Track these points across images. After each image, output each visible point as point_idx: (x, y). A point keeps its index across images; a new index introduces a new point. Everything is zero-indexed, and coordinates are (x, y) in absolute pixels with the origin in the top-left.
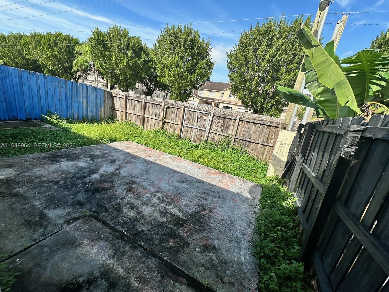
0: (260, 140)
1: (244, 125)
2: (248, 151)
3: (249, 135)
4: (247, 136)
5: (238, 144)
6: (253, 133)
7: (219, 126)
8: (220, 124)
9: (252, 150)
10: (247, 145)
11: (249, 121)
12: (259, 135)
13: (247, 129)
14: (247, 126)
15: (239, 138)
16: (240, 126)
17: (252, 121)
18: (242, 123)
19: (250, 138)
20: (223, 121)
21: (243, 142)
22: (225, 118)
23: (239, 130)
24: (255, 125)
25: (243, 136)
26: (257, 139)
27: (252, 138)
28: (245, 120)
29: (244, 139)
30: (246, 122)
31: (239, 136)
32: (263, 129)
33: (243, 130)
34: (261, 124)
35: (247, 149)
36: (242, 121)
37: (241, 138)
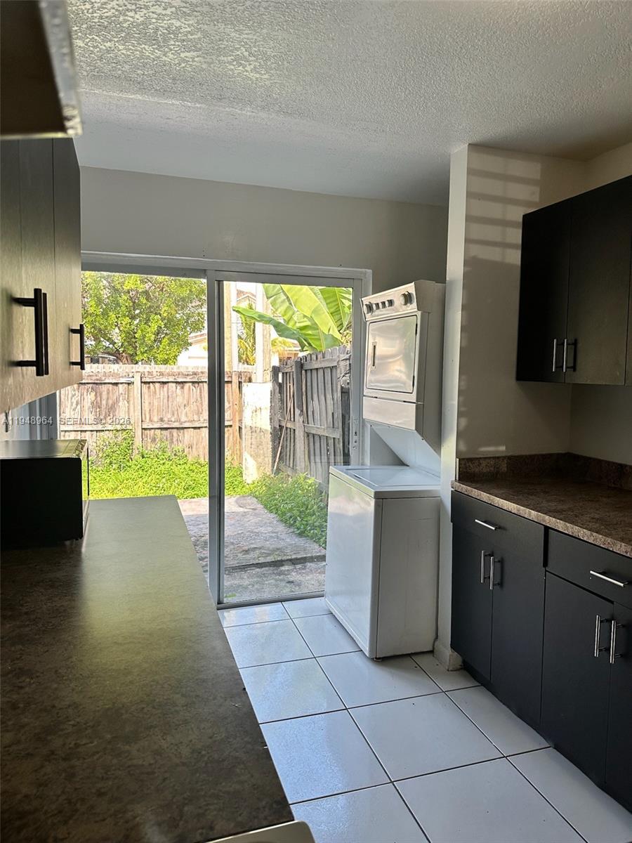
0: (202, 420)
1: (155, 392)
2: (183, 451)
3: (173, 415)
4: (169, 416)
5: (154, 440)
6: (182, 408)
7: (86, 408)
8: (87, 403)
9: (190, 447)
10: (175, 439)
11: (164, 380)
12: (196, 408)
13: (165, 401)
14: (162, 392)
15: (151, 427)
16: (146, 396)
17: (171, 379)
18: (149, 388)
19: (178, 420)
20: (93, 394)
21: (164, 432)
22: (96, 384)
23: (146, 407)
24: (182, 388)
25: (162, 420)
26: (196, 418)
27: (183, 418)
28: (155, 380)
29: (165, 426)
30: (157, 385)
31: (151, 420)
32: (201, 392)
33: (156, 403)
34: (193, 382)
35: (180, 447)
36: (145, 383)
37: (156, 426)
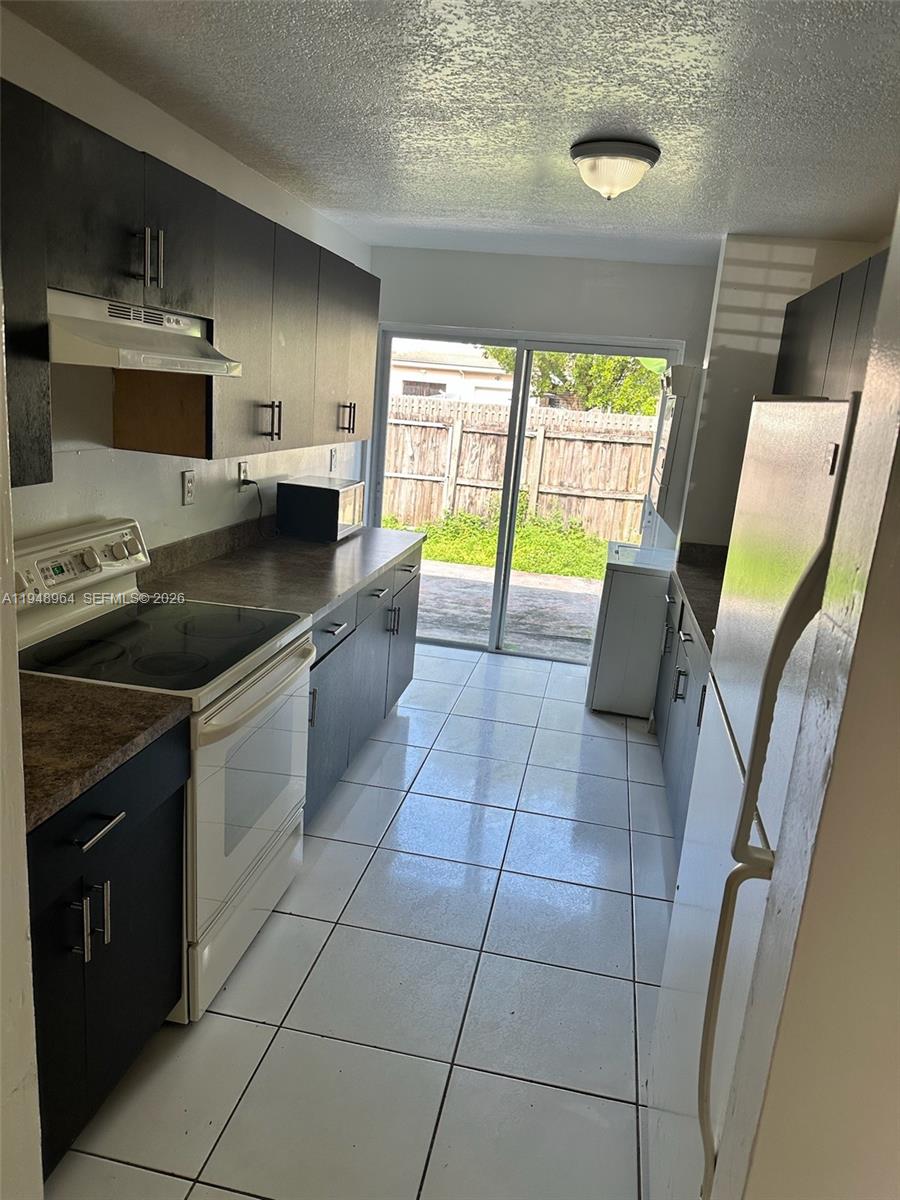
0: (608, 489)
1: (558, 451)
2: (581, 525)
3: (575, 480)
4: (570, 480)
5: (550, 507)
6: (587, 472)
7: (485, 462)
8: (486, 457)
9: (590, 520)
10: (573, 509)
11: (571, 437)
12: (602, 474)
13: (569, 462)
14: (567, 451)
15: (549, 491)
16: (548, 455)
17: (579, 437)
18: (553, 444)
19: (580, 487)
20: (494, 446)
21: (563, 499)
22: (499, 435)
23: (547, 467)
24: (590, 448)
25: (561, 484)
26: (601, 486)
27: (586, 485)
28: (560, 436)
29: (564, 492)
30: (563, 442)
31: (550, 484)
32: (611, 455)
33: (558, 464)
34: (604, 442)
35: (576, 519)
36: (549, 438)
37: (554, 490)
